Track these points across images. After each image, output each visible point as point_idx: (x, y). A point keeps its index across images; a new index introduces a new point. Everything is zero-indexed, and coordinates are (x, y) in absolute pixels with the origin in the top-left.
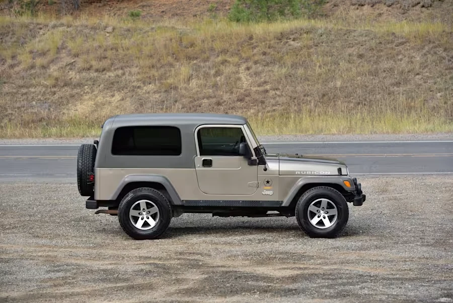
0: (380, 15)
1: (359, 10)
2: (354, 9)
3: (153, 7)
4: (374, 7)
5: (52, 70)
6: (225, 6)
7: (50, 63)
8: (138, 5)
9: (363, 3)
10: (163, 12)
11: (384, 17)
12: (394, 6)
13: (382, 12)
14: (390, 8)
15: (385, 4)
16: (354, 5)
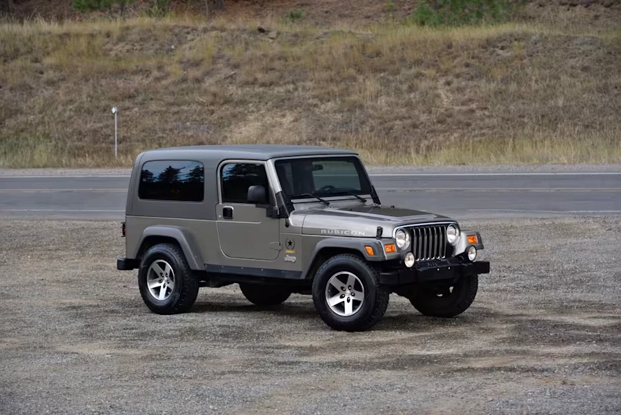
0: (597, 17)
1: (570, 11)
2: (564, 10)
3: (313, 7)
4: (589, 7)
5: (207, 84)
6: (404, 6)
8: (295, 4)
9: (575, 3)
10: (327, 12)
11: (602, 19)
12: (614, 6)
13: (599, 14)
14: (608, 9)
15: (602, 4)
16: (563, 4)
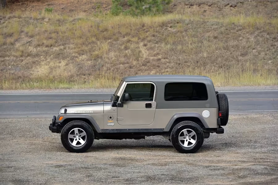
0: (205, 11)
1: (191, 8)
2: (187, 7)
3: (55, 6)
4: (200, 6)
6: (103, 5)
7: (16, 41)
8: (45, 4)
9: (193, 4)
10: (62, 8)
11: (208, 12)
12: (213, 6)
13: (206, 9)
14: (210, 7)
15: (207, 5)
16: (187, 5)
